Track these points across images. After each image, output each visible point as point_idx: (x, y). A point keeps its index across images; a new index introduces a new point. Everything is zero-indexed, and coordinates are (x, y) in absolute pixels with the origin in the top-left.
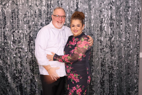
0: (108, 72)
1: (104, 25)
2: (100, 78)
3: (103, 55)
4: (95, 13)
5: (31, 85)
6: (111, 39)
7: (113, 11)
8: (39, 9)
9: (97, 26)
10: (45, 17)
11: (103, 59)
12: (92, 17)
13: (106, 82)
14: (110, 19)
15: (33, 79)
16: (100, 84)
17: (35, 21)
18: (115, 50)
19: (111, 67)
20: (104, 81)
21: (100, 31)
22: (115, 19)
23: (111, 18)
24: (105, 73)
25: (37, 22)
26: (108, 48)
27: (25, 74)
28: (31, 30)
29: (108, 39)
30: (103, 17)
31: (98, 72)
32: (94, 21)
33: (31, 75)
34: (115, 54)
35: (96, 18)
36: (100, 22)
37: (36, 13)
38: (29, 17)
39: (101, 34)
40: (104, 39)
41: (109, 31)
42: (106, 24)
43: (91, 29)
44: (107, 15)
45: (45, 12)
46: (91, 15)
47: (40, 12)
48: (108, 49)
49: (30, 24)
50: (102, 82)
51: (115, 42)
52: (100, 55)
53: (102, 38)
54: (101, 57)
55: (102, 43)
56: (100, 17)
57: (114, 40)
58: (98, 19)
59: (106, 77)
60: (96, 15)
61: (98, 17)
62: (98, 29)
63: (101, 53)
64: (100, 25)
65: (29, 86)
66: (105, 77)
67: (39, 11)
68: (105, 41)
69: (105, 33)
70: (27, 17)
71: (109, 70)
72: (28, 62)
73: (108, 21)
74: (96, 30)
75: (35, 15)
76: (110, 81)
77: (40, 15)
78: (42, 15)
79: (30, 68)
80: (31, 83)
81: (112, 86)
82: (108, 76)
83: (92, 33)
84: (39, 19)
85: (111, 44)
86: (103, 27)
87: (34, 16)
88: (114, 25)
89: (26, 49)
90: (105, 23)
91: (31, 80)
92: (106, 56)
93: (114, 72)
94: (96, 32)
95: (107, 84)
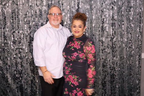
0: (110, 73)
1: (105, 25)
2: (101, 79)
3: (105, 56)
4: (97, 13)
5: (31, 86)
6: (113, 39)
7: (114, 11)
8: (39, 9)
9: (99, 26)
10: (45, 17)
11: (105, 60)
12: (94, 17)
13: (107, 82)
14: (111, 19)
15: (34, 80)
16: (102, 85)
17: (36, 21)
18: (117, 51)
19: (113, 68)
20: (105, 82)
21: (102, 31)
22: (117, 20)
23: (113, 18)
24: (106, 74)
25: (38, 22)
26: (110, 48)
27: (25, 74)
28: (31, 31)
29: (109, 39)
30: (104, 17)
31: (99, 73)
32: (96, 21)
33: (32, 76)
34: (116, 55)
35: (97, 19)
36: (101, 22)
37: (37, 13)
38: (29, 17)
39: (103, 34)
40: (105, 40)
41: (111, 31)
42: (108, 25)
43: (93, 29)
44: (109, 15)
45: (45, 12)
46: (93, 16)
47: (41, 13)
48: (110, 50)
49: (30, 24)
50: (103, 83)
51: (117, 43)
52: (102, 56)
53: (104, 38)
54: (103, 58)
55: (104, 43)
56: (101, 17)
57: (115, 40)
58: (99, 19)
59: (108, 78)
60: (98, 16)
61: (100, 17)
62: (100, 29)
63: (102, 54)
64: (101, 25)
65: (30, 87)
66: (106, 78)
67: (39, 11)
68: (106, 42)
69: (106, 33)
70: (27, 18)
71: (111, 71)
72: (28, 63)
73: (110, 21)
74: (98, 31)
75: (36, 15)
76: (112, 82)
77: (41, 15)
78: (43, 15)
79: (31, 68)
80: (31, 84)
81: (114, 87)
82: (110, 77)
83: (93, 34)
84: (40, 19)
85: (113, 44)
86: (105, 27)
87: (34, 16)
88: (116, 25)
89: (27, 49)
90: (106, 23)
91: (32, 81)
92: (107, 57)
93: (116, 73)
94: (97, 33)
95: (109, 85)
